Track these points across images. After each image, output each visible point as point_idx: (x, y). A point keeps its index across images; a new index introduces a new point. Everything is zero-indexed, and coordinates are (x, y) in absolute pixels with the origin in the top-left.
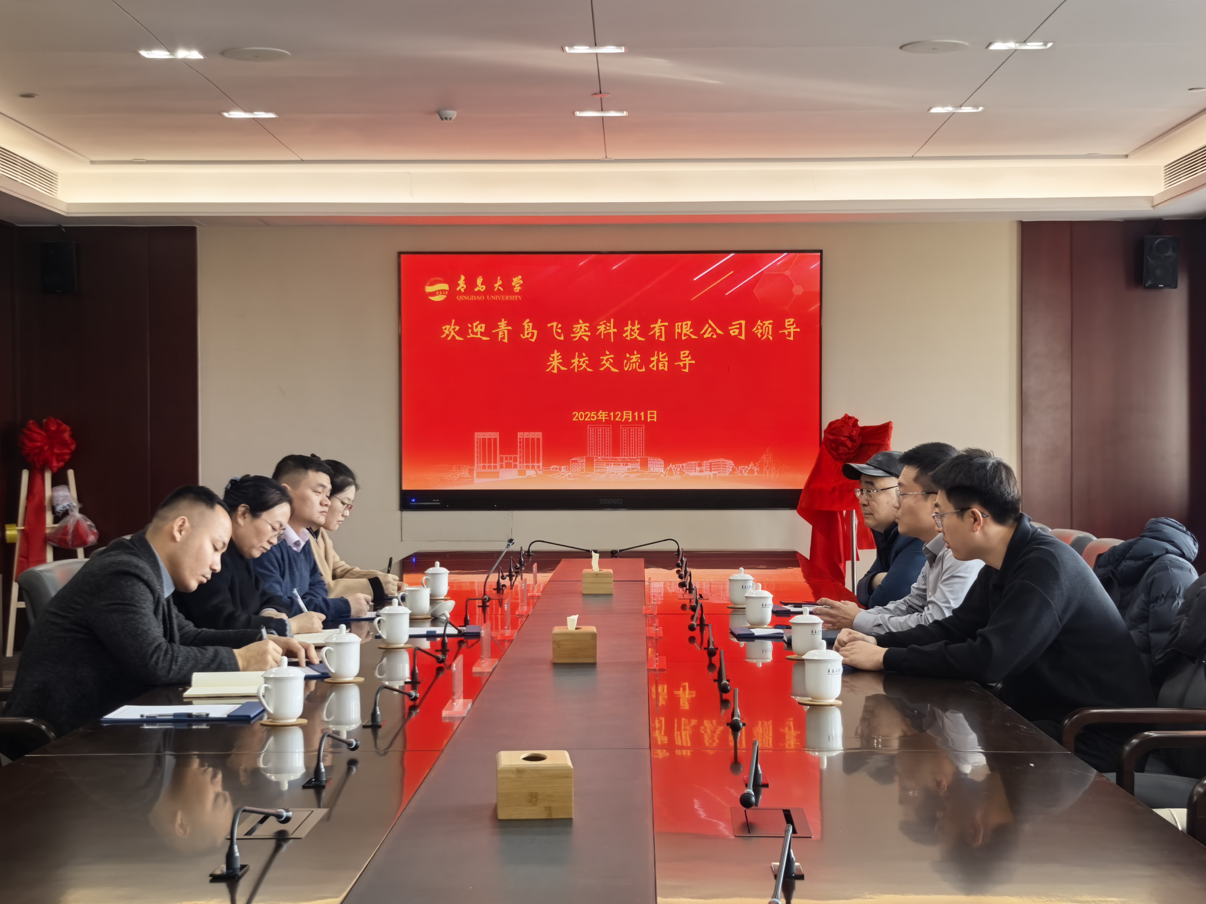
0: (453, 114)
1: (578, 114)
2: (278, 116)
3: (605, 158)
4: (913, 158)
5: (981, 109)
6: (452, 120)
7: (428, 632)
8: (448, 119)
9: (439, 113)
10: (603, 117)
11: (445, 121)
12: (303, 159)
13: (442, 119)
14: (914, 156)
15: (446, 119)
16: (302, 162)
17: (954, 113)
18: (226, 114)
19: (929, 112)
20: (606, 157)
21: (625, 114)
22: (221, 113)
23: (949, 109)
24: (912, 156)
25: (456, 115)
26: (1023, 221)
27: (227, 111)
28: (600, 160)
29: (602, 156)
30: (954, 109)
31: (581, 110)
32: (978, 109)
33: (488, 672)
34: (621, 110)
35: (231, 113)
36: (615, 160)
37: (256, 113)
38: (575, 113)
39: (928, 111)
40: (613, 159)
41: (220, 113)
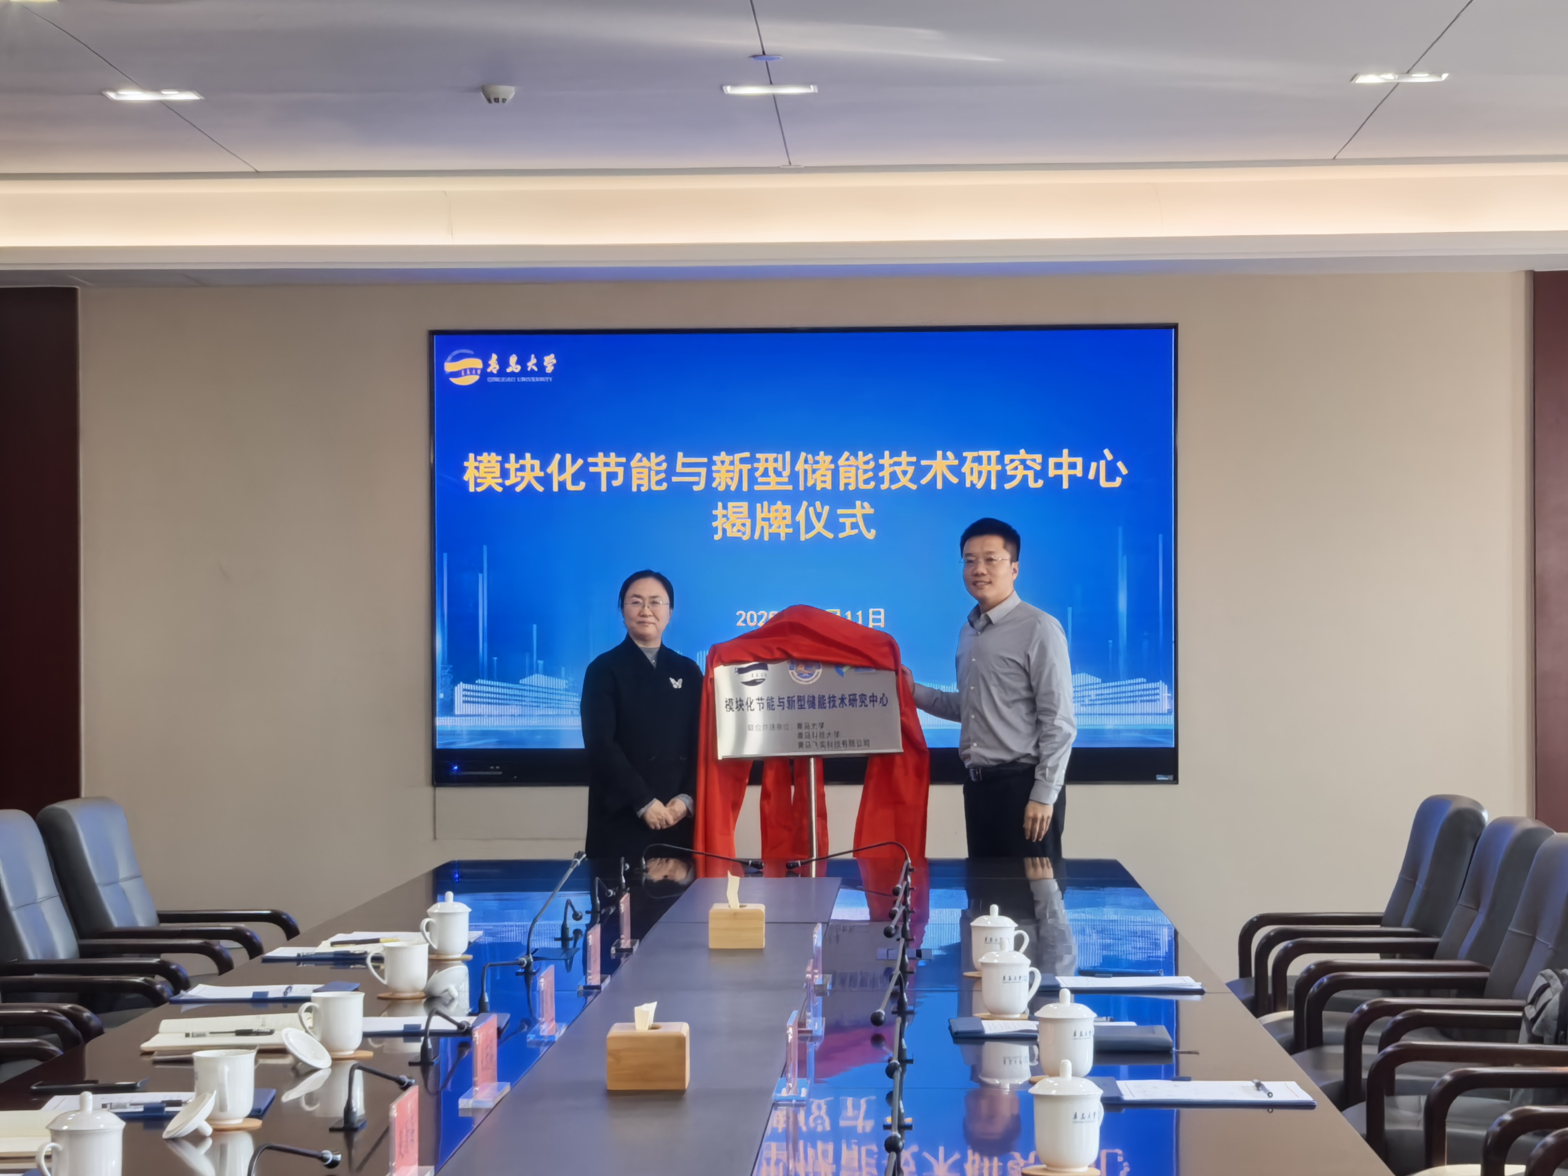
0: (509, 92)
1: (729, 90)
2: (202, 98)
3: (788, 164)
4: (1334, 161)
5: (1445, 76)
6: (507, 103)
7: (406, 1026)
8: (500, 100)
9: (484, 89)
10: (774, 97)
11: (494, 103)
12: (259, 170)
13: (489, 101)
14: (1336, 158)
15: (497, 100)
16: (257, 174)
17: (1398, 84)
18: (112, 95)
19: (1353, 82)
20: (790, 163)
21: (812, 89)
22: (103, 92)
23: (1390, 77)
24: (1333, 158)
25: (514, 93)
26: (1536, 270)
27: (114, 90)
28: (779, 167)
29: (782, 162)
30: (1397, 76)
31: (734, 84)
32: (1440, 76)
33: (487, 1110)
34: (807, 84)
35: (121, 92)
36: (805, 167)
37: (164, 92)
38: (724, 88)
39: (1352, 79)
40: (803, 167)
41: (100, 93)
